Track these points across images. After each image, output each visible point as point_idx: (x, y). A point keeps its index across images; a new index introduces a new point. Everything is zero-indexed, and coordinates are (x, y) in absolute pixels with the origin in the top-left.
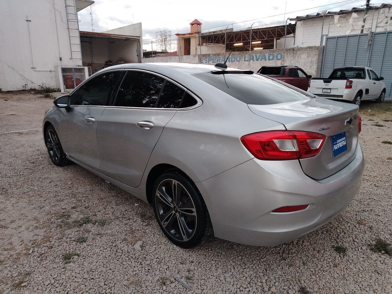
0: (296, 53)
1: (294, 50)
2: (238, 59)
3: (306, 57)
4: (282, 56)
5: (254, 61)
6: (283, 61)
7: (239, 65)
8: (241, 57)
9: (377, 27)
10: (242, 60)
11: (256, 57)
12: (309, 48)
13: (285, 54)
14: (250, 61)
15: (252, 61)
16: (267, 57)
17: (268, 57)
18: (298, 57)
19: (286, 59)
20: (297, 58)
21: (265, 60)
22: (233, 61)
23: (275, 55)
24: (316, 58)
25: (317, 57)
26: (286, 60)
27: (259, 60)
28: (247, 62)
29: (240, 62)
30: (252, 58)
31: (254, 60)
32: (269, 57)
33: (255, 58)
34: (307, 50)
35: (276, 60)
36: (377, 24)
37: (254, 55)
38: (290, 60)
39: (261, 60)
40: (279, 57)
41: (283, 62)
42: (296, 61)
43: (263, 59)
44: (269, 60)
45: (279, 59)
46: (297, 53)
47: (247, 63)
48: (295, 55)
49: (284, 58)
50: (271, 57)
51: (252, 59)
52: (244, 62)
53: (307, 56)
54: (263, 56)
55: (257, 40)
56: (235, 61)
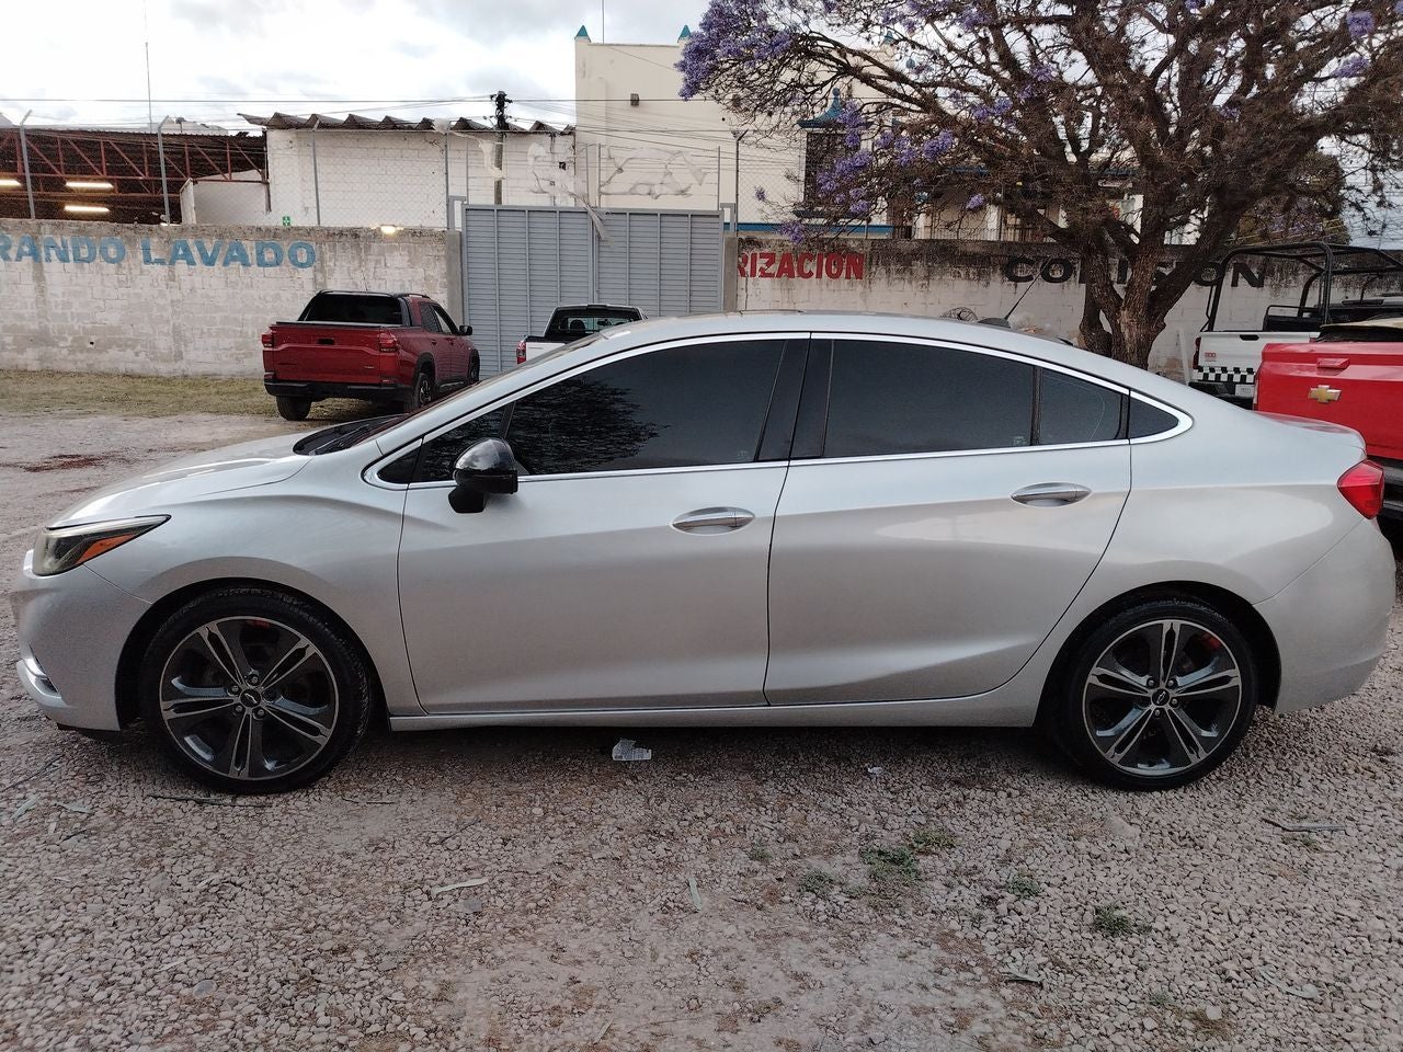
0: (368, 248)
1: (356, 236)
2: (112, 252)
3: (405, 264)
4: (311, 254)
5: (193, 263)
6: (322, 270)
7: (123, 278)
8: (127, 247)
9: (600, 193)
10: (135, 257)
11: (202, 250)
12: (413, 236)
13: (325, 247)
14: (172, 263)
15: (181, 266)
16: (248, 253)
17: (254, 252)
18: (378, 262)
19: (332, 264)
20: (371, 265)
21: (246, 264)
22: (83, 260)
23: (286, 250)
24: (442, 266)
25: (444, 266)
26: (332, 271)
27: (218, 263)
28: (158, 267)
29: (123, 264)
30: (181, 252)
31: (191, 263)
32: (260, 254)
33: (195, 253)
34: (406, 239)
35: (292, 266)
36: (600, 186)
37: (190, 242)
38: (348, 269)
39: (226, 264)
40: (303, 257)
41: (319, 276)
42: (371, 274)
43: (234, 259)
44: (261, 263)
45: (302, 265)
46: (370, 246)
47: (160, 271)
48: (363, 254)
49: (322, 260)
50: (269, 256)
51: (184, 257)
52: (145, 267)
53: (409, 261)
54: (231, 250)
55: (101, 176)
56: (97, 261)
